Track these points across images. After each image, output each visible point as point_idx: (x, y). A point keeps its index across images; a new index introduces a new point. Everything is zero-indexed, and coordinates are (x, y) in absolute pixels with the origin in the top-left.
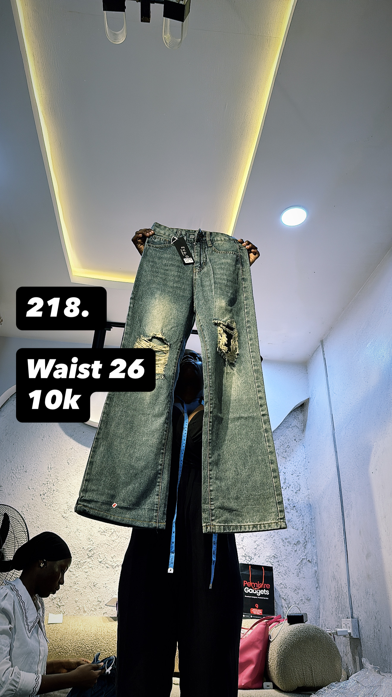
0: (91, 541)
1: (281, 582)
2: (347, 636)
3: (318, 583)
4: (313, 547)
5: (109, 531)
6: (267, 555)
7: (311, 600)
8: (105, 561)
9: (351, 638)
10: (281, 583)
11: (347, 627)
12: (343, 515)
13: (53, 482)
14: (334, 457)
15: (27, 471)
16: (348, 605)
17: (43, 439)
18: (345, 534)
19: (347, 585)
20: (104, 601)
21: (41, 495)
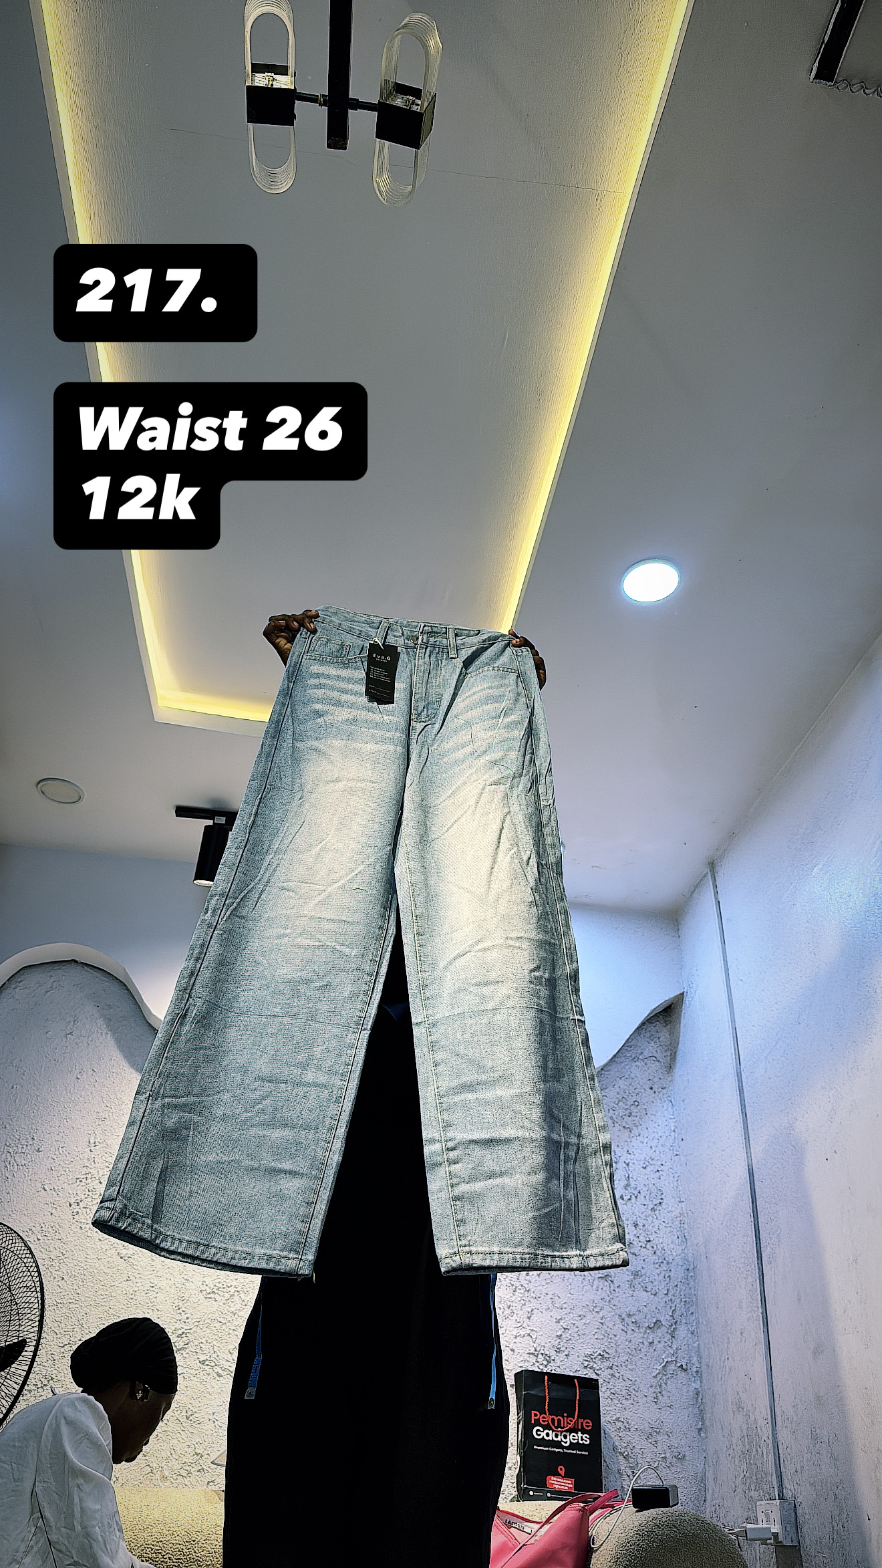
0: (183, 1313)
1: (618, 1416)
2: (768, 1541)
3: (702, 1418)
4: (690, 1335)
5: (223, 1290)
6: (587, 1352)
7: (687, 1458)
8: (214, 1360)
9: (779, 1546)
10: (617, 1419)
11: (769, 1520)
12: (760, 1258)
13: (100, 1175)
14: (740, 1126)
15: (40, 1150)
16: (771, 1468)
17: (79, 1077)
18: (763, 1301)
19: (770, 1423)
20: (208, 1454)
21: (70, 1205)
